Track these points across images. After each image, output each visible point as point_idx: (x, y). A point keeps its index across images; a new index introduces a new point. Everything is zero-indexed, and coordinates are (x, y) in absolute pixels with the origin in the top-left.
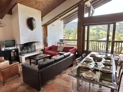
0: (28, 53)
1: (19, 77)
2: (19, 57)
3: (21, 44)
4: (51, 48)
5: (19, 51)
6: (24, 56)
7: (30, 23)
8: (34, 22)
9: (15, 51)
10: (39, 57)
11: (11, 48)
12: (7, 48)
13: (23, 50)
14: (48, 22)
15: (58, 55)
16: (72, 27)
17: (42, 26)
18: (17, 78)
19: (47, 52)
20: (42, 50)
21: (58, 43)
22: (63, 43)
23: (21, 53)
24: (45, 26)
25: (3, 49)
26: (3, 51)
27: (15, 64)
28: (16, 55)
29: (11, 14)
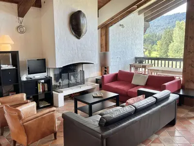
0: (69, 86)
1: (55, 138)
2: (53, 94)
3: (57, 67)
4: (116, 78)
5: (54, 83)
6: (62, 92)
7: (75, 23)
8: (83, 21)
9: (45, 82)
10: (94, 97)
11: (37, 76)
12: (31, 76)
13: (60, 81)
14: (112, 18)
15: (141, 97)
16: (160, 29)
17: (98, 29)
18: (52, 140)
19: (108, 86)
20: (97, 81)
21: (131, 66)
22: (144, 67)
23: (56, 86)
24: (104, 28)
25: (24, 78)
26: (24, 81)
27: (50, 112)
28: (46, 89)
29: (40, 6)
